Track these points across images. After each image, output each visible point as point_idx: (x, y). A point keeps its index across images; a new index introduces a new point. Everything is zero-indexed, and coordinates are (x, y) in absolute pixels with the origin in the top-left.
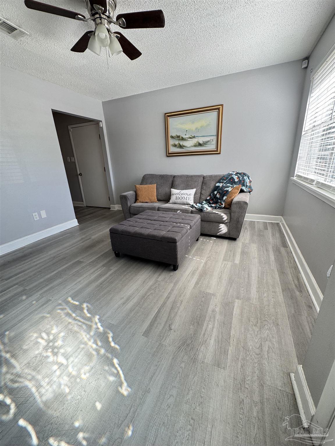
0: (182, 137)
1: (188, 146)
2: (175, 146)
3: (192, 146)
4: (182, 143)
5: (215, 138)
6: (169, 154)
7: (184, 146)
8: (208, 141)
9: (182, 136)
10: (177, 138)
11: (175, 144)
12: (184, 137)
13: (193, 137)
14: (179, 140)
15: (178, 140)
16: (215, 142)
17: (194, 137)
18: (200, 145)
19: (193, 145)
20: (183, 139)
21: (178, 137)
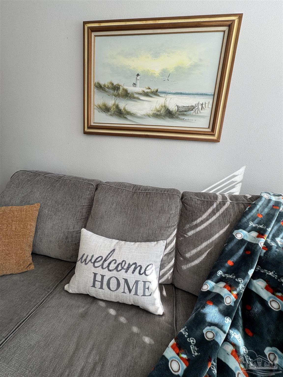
0: (126, 91)
1: (139, 115)
2: (106, 109)
3: (149, 116)
4: (123, 104)
5: (209, 102)
6: (89, 128)
7: (129, 113)
8: (192, 108)
9: (126, 87)
10: (112, 91)
11: (105, 105)
12: (131, 89)
13: (152, 93)
14: (118, 96)
15: (115, 96)
16: (207, 112)
17: (156, 93)
18: (169, 114)
19: (151, 113)
20: (127, 95)
21: (116, 88)
